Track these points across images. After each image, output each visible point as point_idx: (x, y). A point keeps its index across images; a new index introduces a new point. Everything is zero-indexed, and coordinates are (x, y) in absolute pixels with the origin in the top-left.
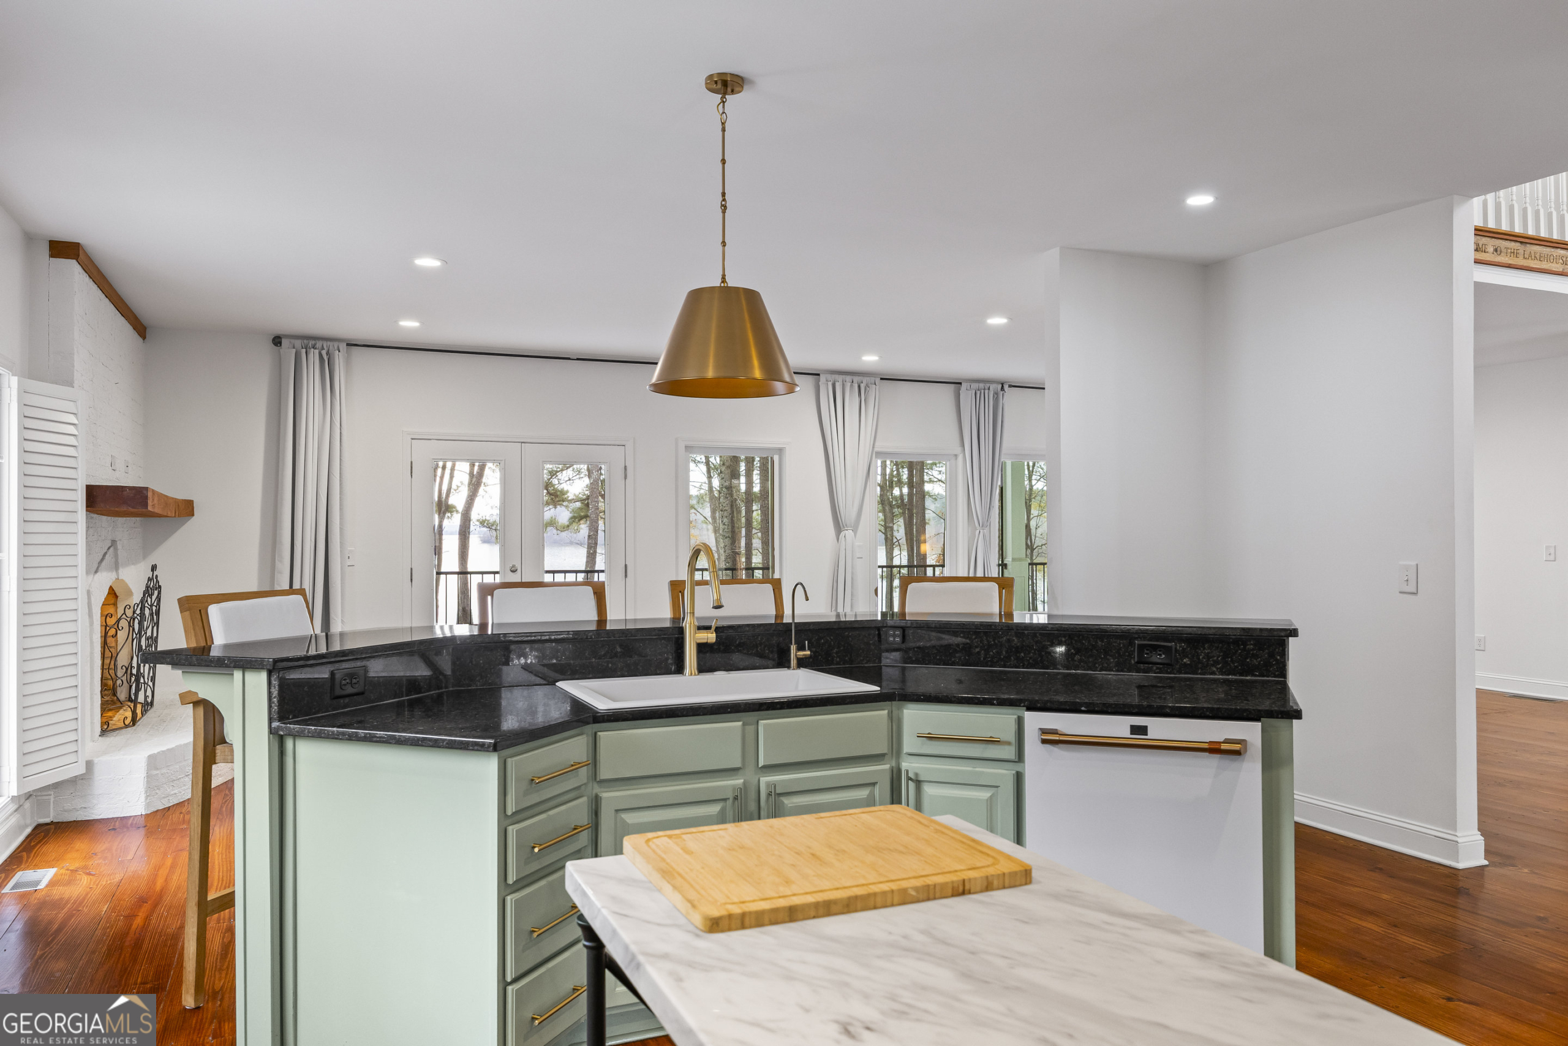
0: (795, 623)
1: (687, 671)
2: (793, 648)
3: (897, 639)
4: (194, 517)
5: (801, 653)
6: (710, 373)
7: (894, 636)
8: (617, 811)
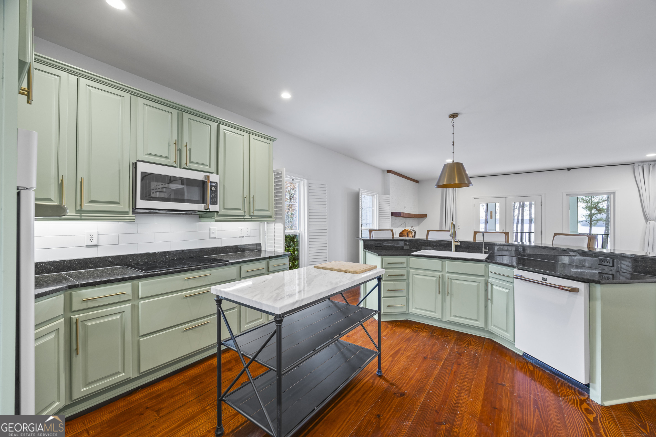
0: (484, 242)
1: (452, 251)
2: (483, 248)
3: (521, 250)
4: (427, 218)
5: (485, 250)
6: (445, 183)
7: (520, 249)
8: (413, 274)
